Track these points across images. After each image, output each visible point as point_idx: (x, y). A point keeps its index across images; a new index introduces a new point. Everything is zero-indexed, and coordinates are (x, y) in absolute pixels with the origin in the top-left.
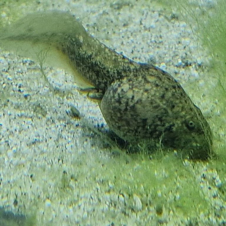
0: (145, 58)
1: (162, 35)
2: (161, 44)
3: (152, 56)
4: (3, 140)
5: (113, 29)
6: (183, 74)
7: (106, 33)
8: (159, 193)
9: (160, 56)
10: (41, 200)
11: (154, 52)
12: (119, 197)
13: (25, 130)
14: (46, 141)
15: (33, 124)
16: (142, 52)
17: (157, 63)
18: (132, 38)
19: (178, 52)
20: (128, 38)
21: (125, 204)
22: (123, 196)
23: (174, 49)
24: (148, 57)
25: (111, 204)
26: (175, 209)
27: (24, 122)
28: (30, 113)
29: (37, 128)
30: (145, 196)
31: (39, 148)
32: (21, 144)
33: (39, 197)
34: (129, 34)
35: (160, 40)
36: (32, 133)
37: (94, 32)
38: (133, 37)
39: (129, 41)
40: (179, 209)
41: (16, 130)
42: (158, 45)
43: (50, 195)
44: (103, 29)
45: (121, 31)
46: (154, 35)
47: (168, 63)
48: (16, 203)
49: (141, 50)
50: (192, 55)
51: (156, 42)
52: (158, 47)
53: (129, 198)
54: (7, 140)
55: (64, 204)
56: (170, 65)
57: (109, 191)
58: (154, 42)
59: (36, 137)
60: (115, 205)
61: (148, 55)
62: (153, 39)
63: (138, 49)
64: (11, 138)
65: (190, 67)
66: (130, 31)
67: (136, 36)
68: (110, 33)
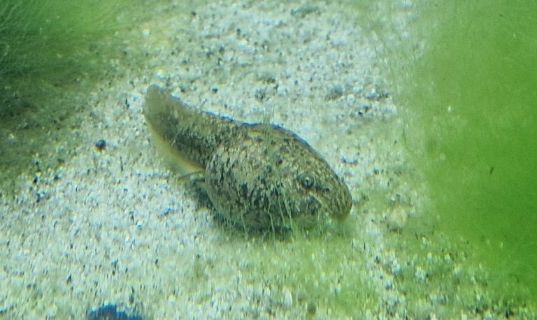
0: (328, 88)
1: (353, 55)
2: (351, 68)
3: (337, 85)
4: (127, 211)
5: (288, 49)
6: (376, 110)
7: (279, 54)
9: (348, 84)
10: (163, 295)
11: (340, 80)
12: (264, 291)
13: (157, 197)
14: (182, 211)
15: (169, 187)
16: (325, 79)
17: (343, 94)
18: (312, 60)
19: (372, 78)
20: (308, 60)
21: (271, 301)
22: (270, 288)
23: (366, 75)
24: (330, 86)
25: (254, 299)
27: (157, 184)
28: (166, 172)
29: (173, 193)
31: (172, 221)
32: (149, 217)
34: (309, 54)
35: (350, 61)
36: (165, 200)
37: (263, 54)
38: (315, 59)
39: (309, 64)
41: (144, 197)
42: (346, 69)
44: (275, 48)
45: (299, 50)
46: (343, 54)
47: (357, 94)
48: (132, 299)
49: (322, 77)
51: (343, 65)
52: (346, 72)
53: (278, 292)
54: (132, 210)
56: (360, 98)
57: (253, 282)
58: (341, 65)
59: (170, 205)
60: (258, 301)
61: (333, 84)
62: (340, 61)
63: (319, 75)
64: (137, 207)
65: (386, 99)
66: (311, 51)
67: (318, 57)
68: (283, 54)
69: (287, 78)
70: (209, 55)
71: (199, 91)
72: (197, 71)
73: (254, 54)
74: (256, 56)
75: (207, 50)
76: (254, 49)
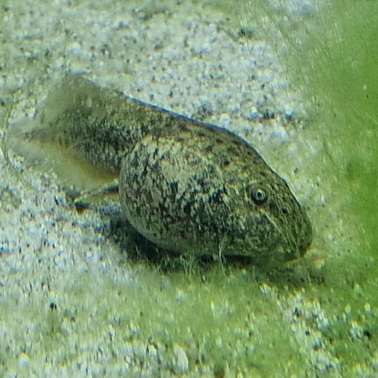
0: (193, 105)
1: (223, 65)
2: (222, 80)
3: (205, 101)
5: (136, 56)
6: (261, 134)
7: (125, 61)
8: (219, 342)
9: (220, 100)
10: (11, 353)
11: (209, 95)
12: (148, 350)
14: (20, 251)
16: (189, 94)
17: (215, 114)
18: (169, 70)
19: (251, 94)
20: (164, 69)
21: (159, 362)
22: (156, 347)
23: (243, 90)
24: (198, 104)
25: (135, 361)
26: (246, 370)
29: (5, 228)
30: (194, 346)
31: (7, 264)
33: (8, 349)
34: (164, 62)
35: (220, 73)
37: (104, 60)
38: (173, 69)
39: (165, 75)
40: (253, 370)
42: (215, 82)
43: (27, 344)
44: (120, 54)
45: (151, 58)
46: (208, 64)
47: (233, 114)
49: (185, 92)
50: (275, 100)
51: (212, 77)
52: (216, 86)
53: (166, 351)
55: (52, 362)
56: (236, 118)
57: (131, 339)
58: (209, 77)
59: (3, 244)
60: (142, 363)
61: (199, 99)
62: (207, 73)
63: (181, 89)
65: (272, 121)
66: (167, 59)
67: (176, 65)
68: (131, 61)
69: (139, 90)
70: (30, 60)
71: (23, 104)
72: (17, 79)
73: (92, 61)
74: (96, 63)
75: (28, 54)
76: (90, 55)
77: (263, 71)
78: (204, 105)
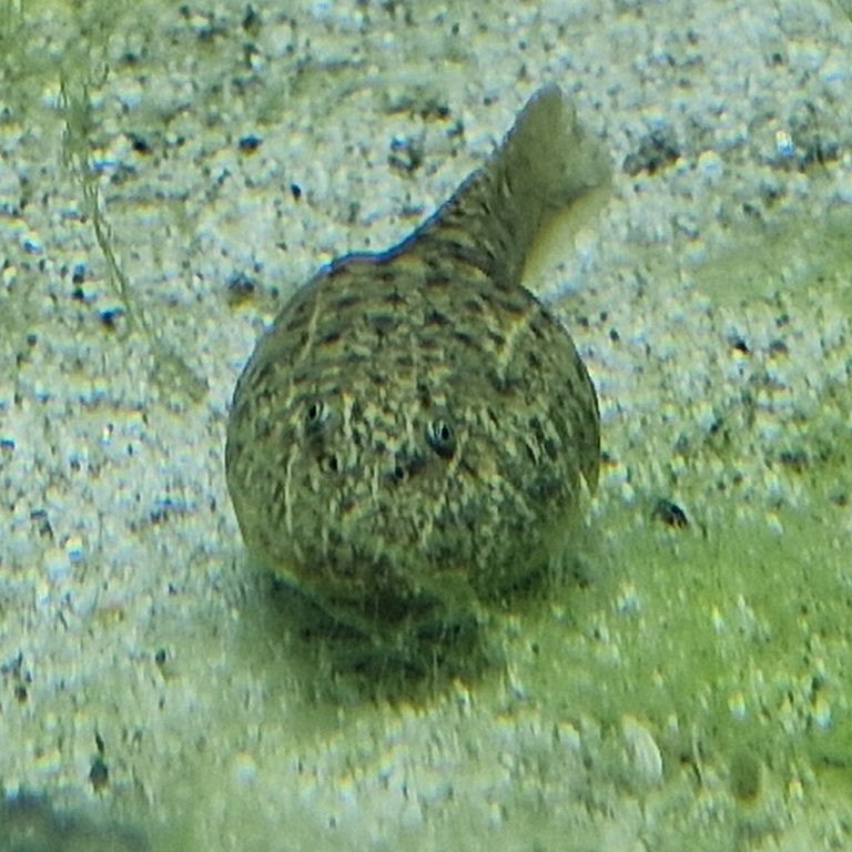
0: (628, 133)
1: (697, 31)
2: (696, 69)
3: (659, 123)
4: (21, 510)
5: (476, 16)
6: (804, 197)
7: (449, 30)
8: (738, 705)
9: (696, 119)
10: (209, 754)
11: (668, 107)
12: (556, 734)
13: (117, 464)
14: (213, 506)
15: (151, 434)
16: (615, 106)
17: (683, 153)
18: (562, 49)
19: (774, 100)
20: (547, 48)
21: (588, 763)
22: (577, 726)
23: (753, 90)
24: (641, 131)
25: (526, 763)
26: (810, 774)
27: (111, 428)
28: (135, 388)
29: (170, 452)
30: (673, 720)
31: (181, 538)
32: (102, 526)
33: (201, 744)
34: (548, 29)
35: (691, 51)
36: (150, 474)
37: (393, 29)
38: (570, 45)
39: (553, 61)
40: (829, 774)
41: (75, 465)
42: (680, 75)
43: (250, 732)
44: (433, 14)
45: (512, 21)
46: (661, 30)
47: (730, 151)
48: (99, 773)
49: (606, 101)
50: (837, 113)
51: (672, 62)
52: (684, 84)
53: (603, 736)
54: (39, 507)
55: (315, 773)
56: (740, 162)
57: (510, 711)
58: (664, 62)
59: (168, 489)
60: (543, 769)
61: (643, 120)
62: (658, 50)
63: (594, 94)
64: (54, 496)
65: (831, 166)
66: (552, 21)
67: (579, 38)
68: (463, 30)
69: (487, 102)
70: (206, 37)
71: (193, 146)
72: (178, 86)
73: (363, 32)
74: (374, 36)
75: (200, 22)
76: (359, 16)
77: (801, 42)
78: (657, 132)
